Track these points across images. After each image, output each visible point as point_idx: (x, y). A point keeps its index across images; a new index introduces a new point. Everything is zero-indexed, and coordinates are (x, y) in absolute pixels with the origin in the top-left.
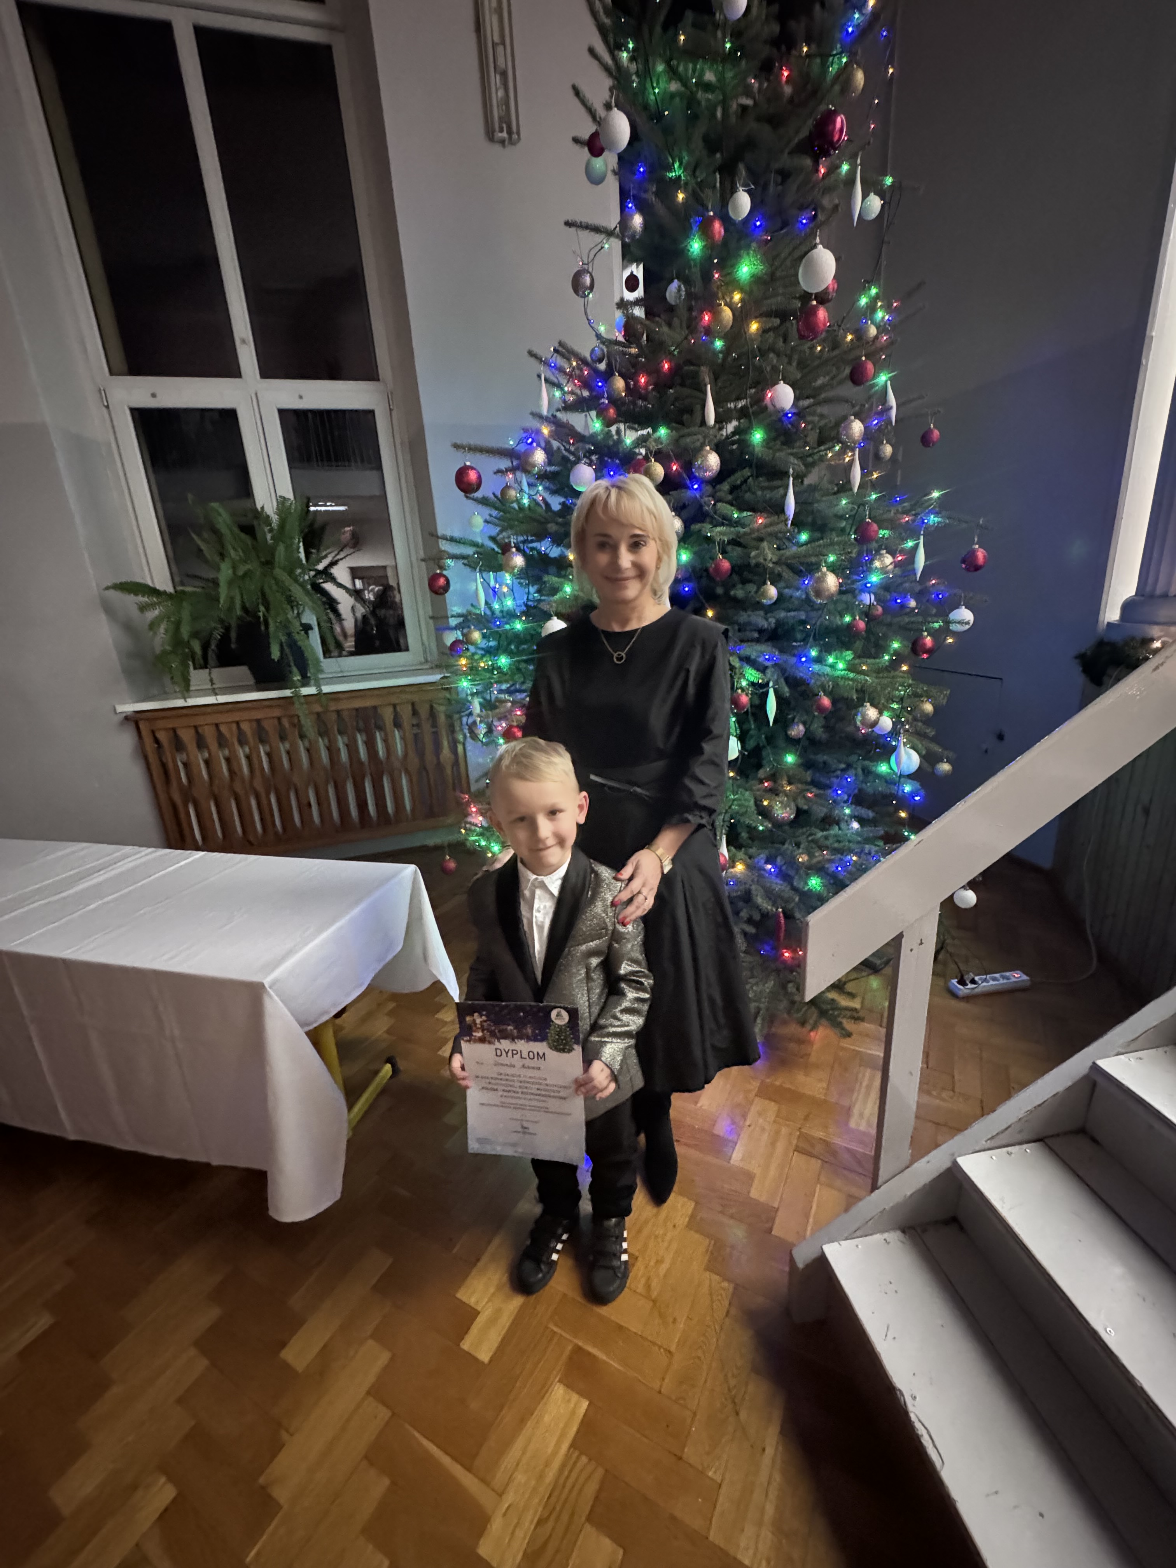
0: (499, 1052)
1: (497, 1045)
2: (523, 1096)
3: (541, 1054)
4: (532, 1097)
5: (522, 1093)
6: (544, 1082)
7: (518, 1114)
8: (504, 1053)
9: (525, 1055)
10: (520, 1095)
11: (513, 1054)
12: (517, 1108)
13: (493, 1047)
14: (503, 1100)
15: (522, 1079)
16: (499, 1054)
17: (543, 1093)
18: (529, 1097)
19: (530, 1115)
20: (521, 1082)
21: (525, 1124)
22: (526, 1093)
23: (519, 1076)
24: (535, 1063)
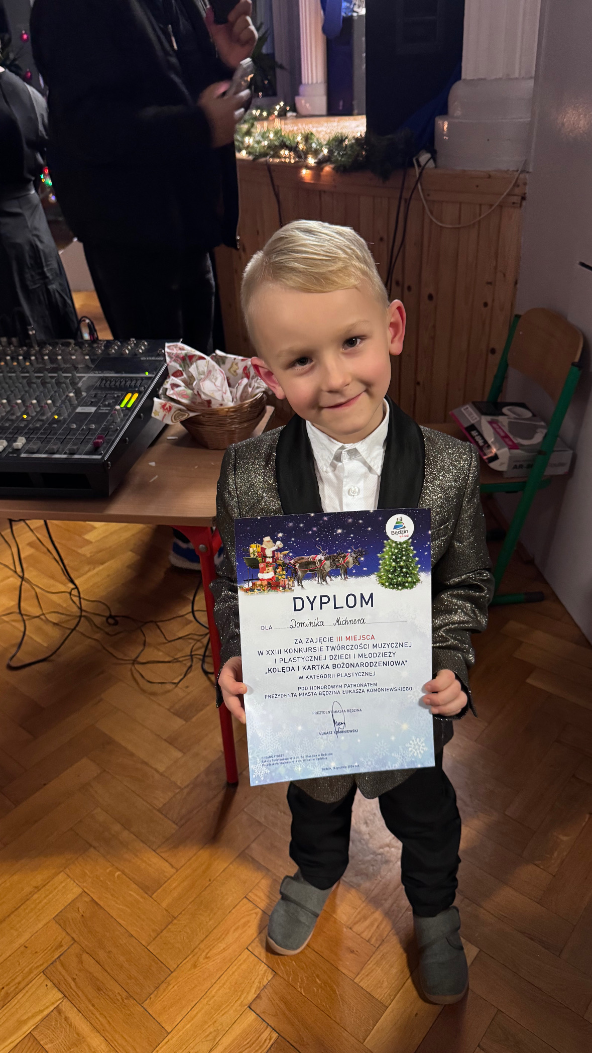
0: (299, 602)
1: (297, 591)
2: (337, 671)
3: (367, 598)
4: (351, 670)
5: (334, 666)
6: (371, 642)
7: (326, 703)
8: (307, 604)
9: (341, 602)
10: (331, 671)
11: (321, 603)
12: (326, 691)
13: (290, 596)
14: (305, 683)
15: (335, 643)
16: (299, 606)
17: (368, 660)
18: (344, 671)
19: (347, 701)
20: (333, 648)
21: (339, 718)
22: (342, 666)
23: (331, 639)
24: (359, 612)
